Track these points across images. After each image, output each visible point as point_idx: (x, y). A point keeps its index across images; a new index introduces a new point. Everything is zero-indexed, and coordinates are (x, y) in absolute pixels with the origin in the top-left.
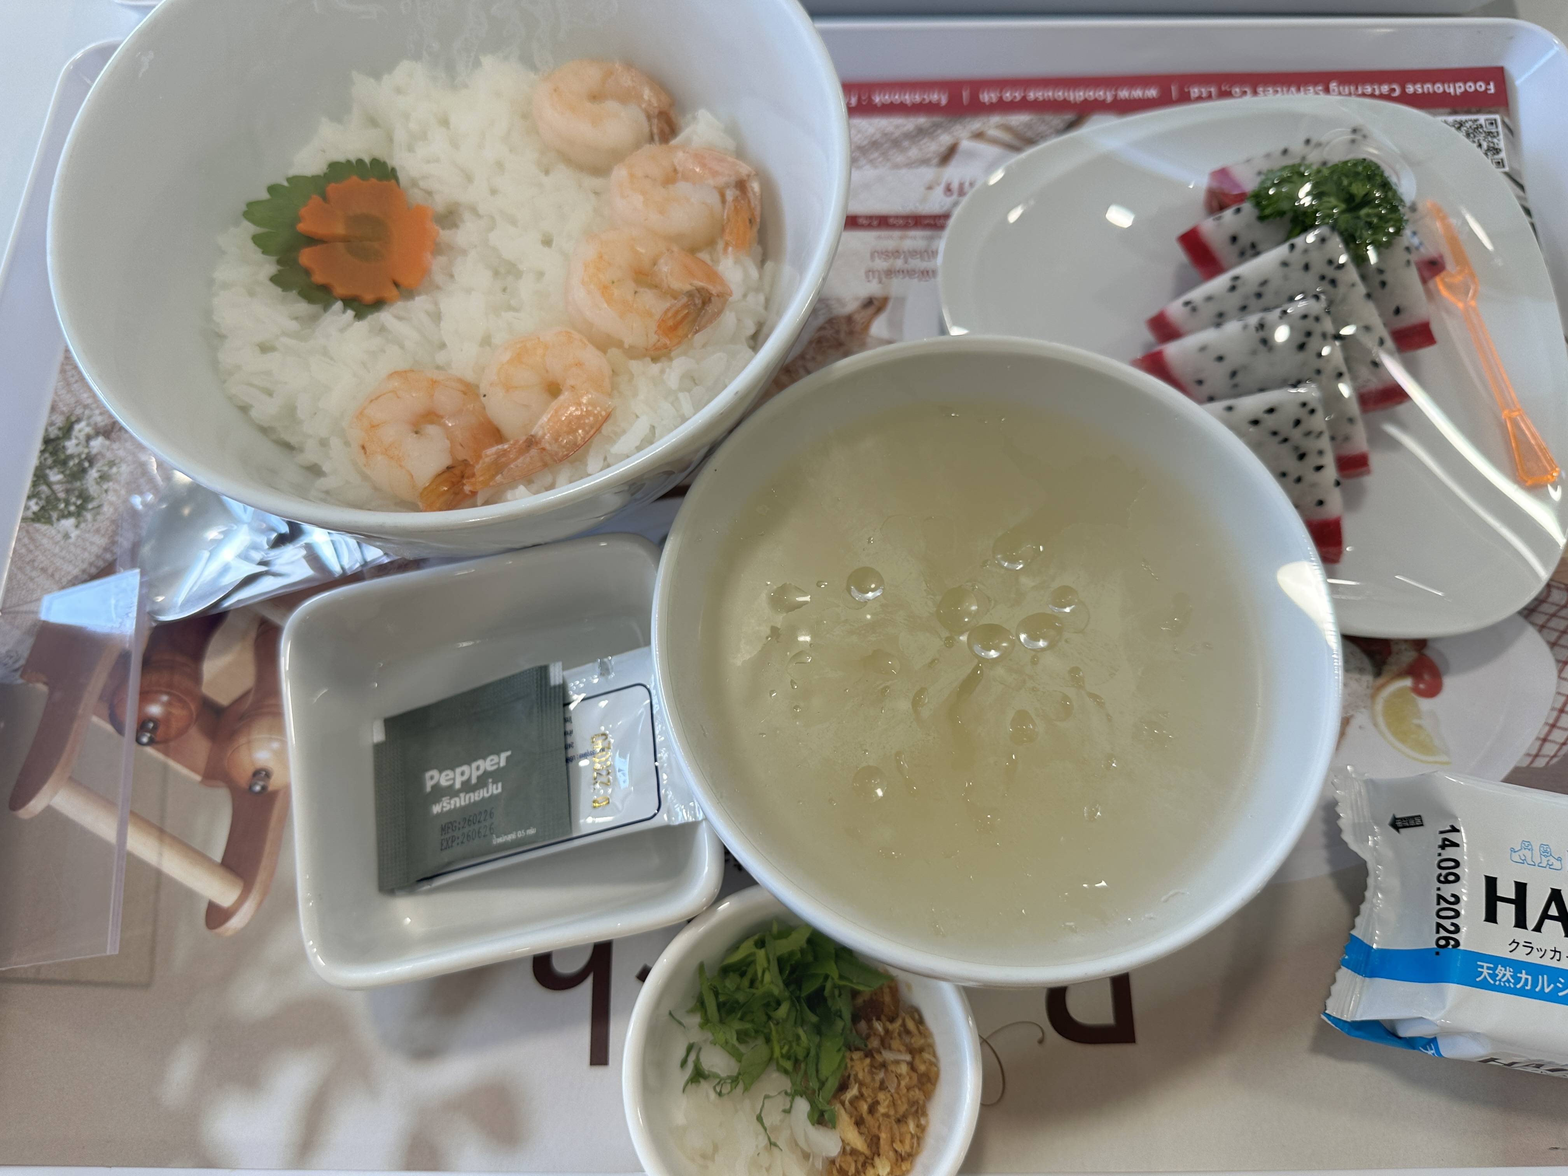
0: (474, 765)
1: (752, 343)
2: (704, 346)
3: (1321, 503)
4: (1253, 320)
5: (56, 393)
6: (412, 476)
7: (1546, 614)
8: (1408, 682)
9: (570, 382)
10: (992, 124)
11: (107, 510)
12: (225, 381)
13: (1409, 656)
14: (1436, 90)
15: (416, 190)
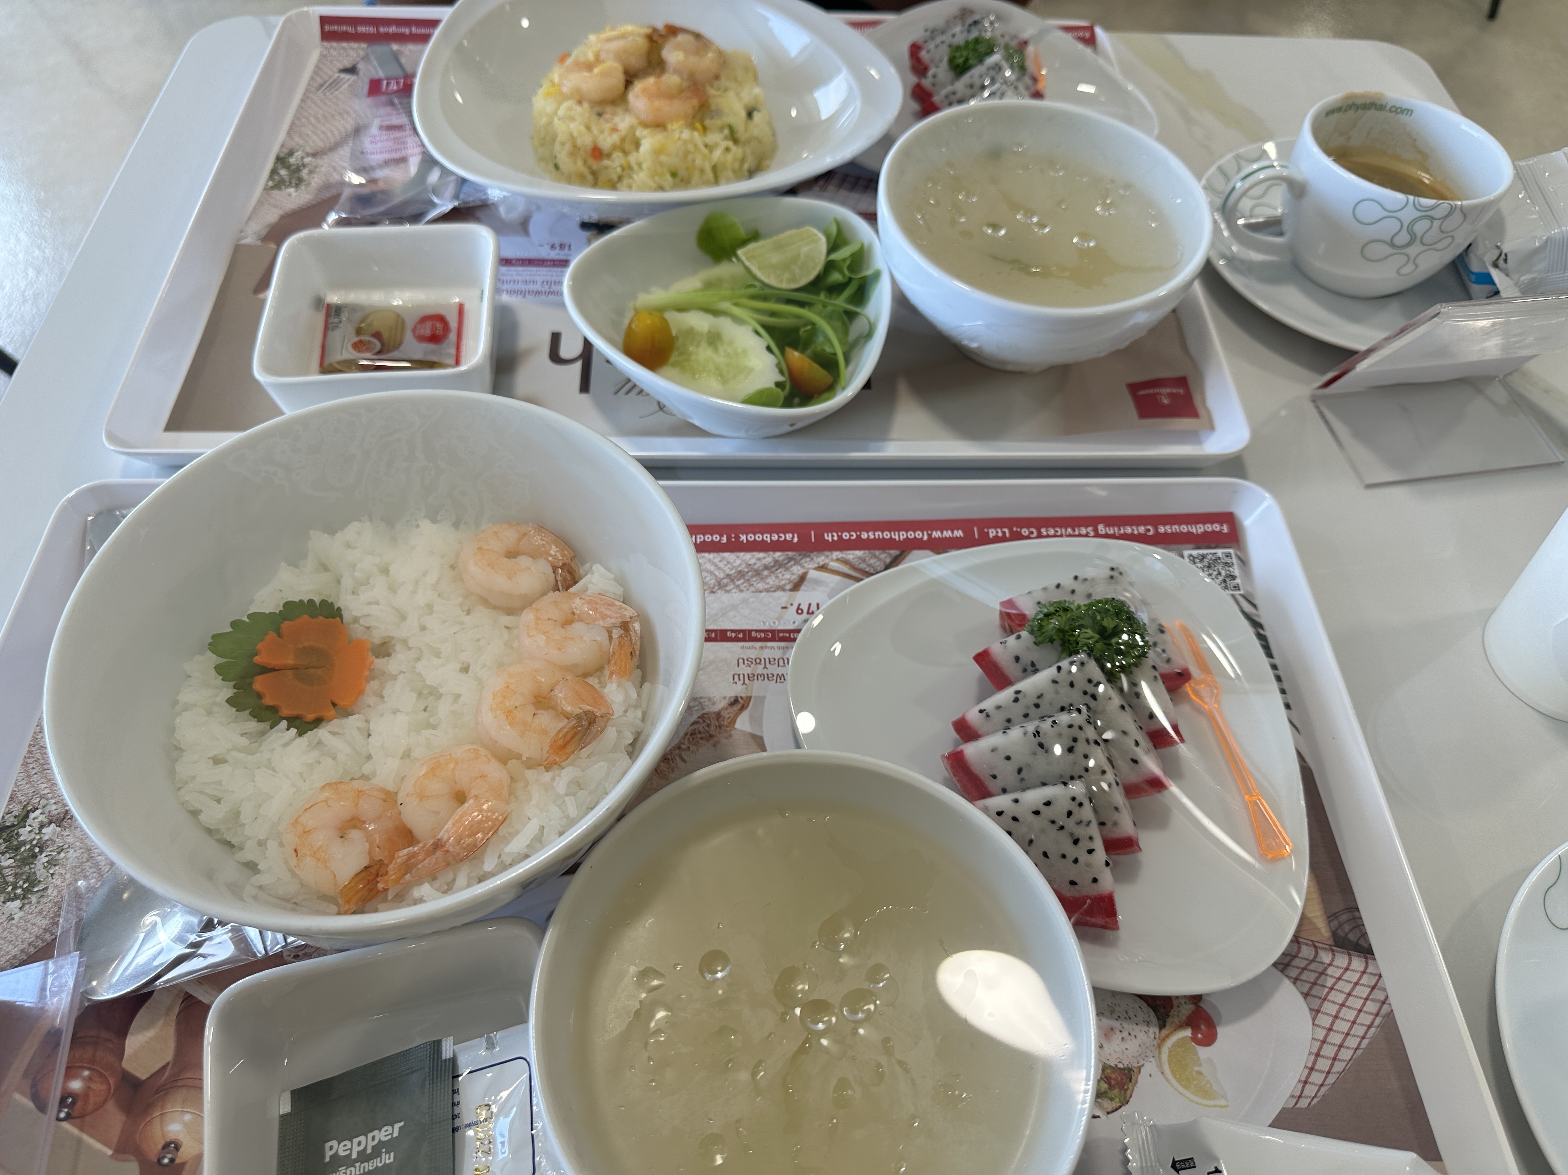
0: (370, 1135)
1: (630, 749)
2: (589, 757)
3: (1095, 880)
4: (1031, 727)
5: (16, 785)
6: (335, 876)
7: (1298, 968)
8: (1188, 1033)
9: (474, 792)
10: (833, 559)
11: (52, 893)
12: (180, 789)
13: (1187, 1010)
14: (1182, 530)
15: (356, 626)
